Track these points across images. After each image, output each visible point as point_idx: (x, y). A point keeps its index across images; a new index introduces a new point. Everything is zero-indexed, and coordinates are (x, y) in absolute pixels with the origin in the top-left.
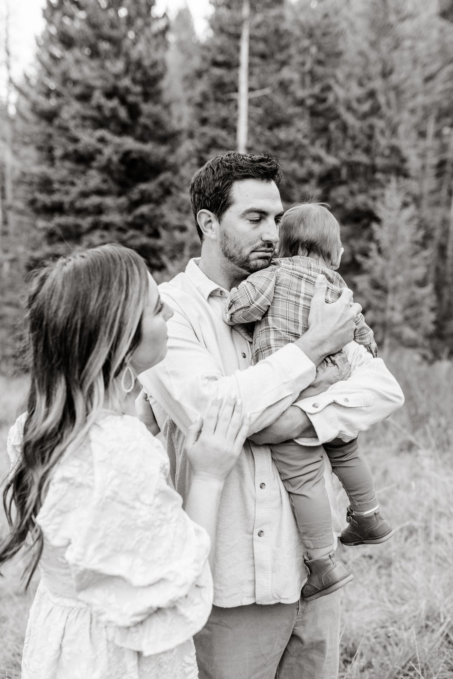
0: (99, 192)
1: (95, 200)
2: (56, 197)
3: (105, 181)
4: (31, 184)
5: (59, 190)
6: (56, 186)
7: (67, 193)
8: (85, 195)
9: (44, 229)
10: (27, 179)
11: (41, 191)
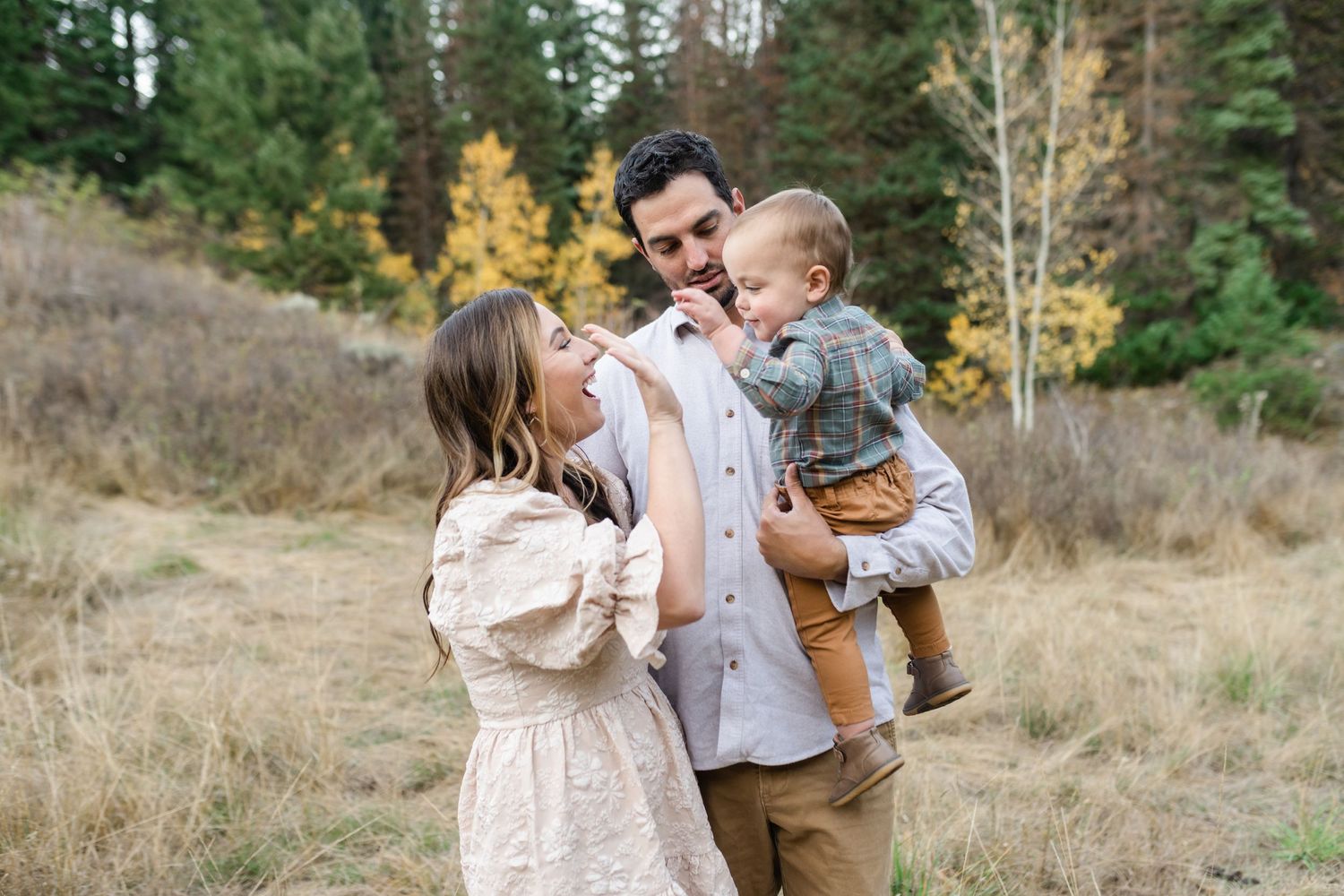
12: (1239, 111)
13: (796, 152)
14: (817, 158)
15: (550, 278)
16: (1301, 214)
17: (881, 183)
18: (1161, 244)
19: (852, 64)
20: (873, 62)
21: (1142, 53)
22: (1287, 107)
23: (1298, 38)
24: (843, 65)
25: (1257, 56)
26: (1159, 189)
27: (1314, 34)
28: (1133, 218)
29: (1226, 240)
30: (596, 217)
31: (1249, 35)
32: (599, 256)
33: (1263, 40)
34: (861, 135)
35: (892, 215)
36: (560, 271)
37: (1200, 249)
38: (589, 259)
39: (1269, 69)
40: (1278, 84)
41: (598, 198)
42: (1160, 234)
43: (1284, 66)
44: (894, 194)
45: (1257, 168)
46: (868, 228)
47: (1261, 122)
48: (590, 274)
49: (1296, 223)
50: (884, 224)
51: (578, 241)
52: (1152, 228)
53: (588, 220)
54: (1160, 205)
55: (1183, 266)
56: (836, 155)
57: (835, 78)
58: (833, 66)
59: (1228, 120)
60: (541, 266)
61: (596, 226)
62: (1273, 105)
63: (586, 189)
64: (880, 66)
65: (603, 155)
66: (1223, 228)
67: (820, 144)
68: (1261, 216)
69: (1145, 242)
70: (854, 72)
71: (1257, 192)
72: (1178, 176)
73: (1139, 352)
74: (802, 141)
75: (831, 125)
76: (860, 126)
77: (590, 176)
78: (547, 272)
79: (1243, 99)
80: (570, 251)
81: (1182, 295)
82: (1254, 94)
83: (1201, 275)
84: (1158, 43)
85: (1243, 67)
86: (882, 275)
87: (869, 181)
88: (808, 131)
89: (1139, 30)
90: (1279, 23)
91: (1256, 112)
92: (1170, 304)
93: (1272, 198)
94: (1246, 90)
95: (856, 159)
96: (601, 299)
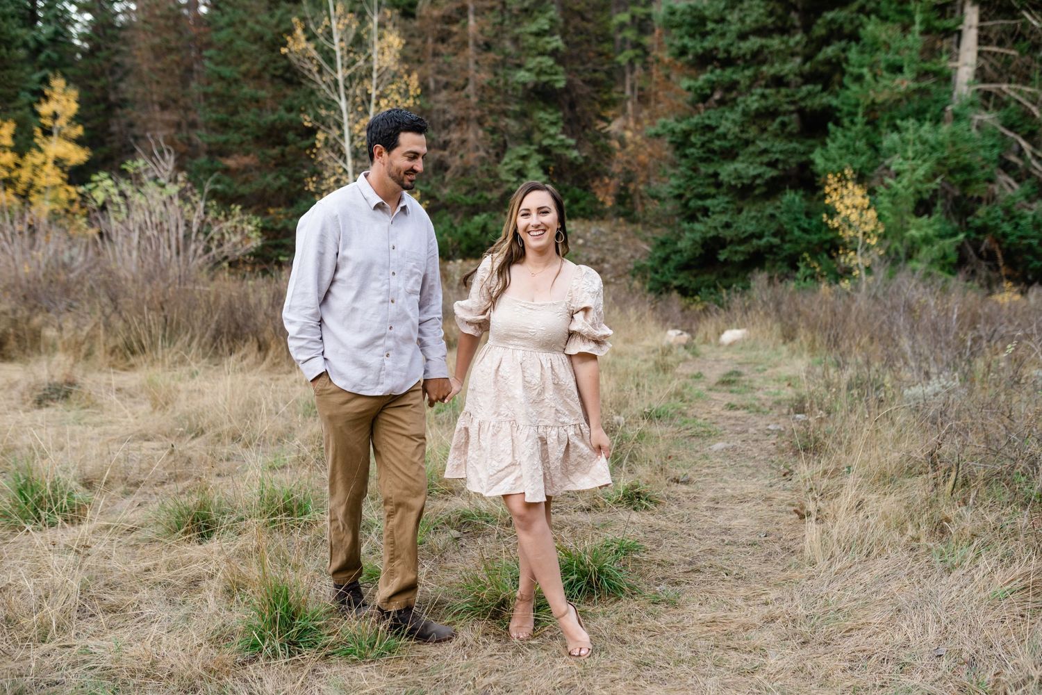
0: (762, 31)
1: (754, 42)
2: (708, 43)
3: (771, 13)
4: (679, 26)
5: (713, 30)
6: (710, 26)
7: (723, 35)
8: (743, 36)
9: (689, 89)
10: (677, 18)
11: (692, 36)
12: (529, 70)
13: (218, 86)
14: (234, 90)
15: (18, 179)
16: (572, 142)
17: (282, 112)
18: (482, 160)
19: (258, 22)
20: (274, 21)
21: (465, 26)
22: (561, 69)
23: (567, 22)
24: (250, 23)
25: (539, 34)
26: (480, 122)
27: (576, 21)
28: (463, 142)
29: (524, 158)
30: (55, 132)
31: (535, 20)
32: (58, 162)
33: (543, 23)
34: (267, 76)
35: (291, 136)
36: (25, 175)
37: (506, 164)
38: (50, 164)
39: (548, 43)
40: (554, 53)
41: (55, 116)
42: (482, 153)
43: (556, 42)
44: (291, 121)
45: (544, 109)
46: (274, 146)
47: (544, 78)
48: (51, 177)
49: (568, 147)
50: (285, 143)
51: (40, 150)
52: (477, 149)
53: (47, 132)
54: (481, 133)
55: (496, 176)
56: (248, 90)
57: (245, 32)
58: (243, 23)
59: (522, 76)
60: (9, 170)
61: (54, 139)
62: (551, 67)
63: (45, 109)
64: (278, 25)
65: (58, 83)
66: (522, 150)
67: (236, 81)
68: (546, 142)
69: (472, 158)
70: (258, 28)
71: (543, 126)
72: (491, 112)
73: (467, 234)
74: (222, 78)
75: (243, 68)
76: (264, 69)
77: (47, 98)
78: (15, 174)
79: (532, 63)
80: (34, 158)
81: (495, 195)
82: (539, 59)
83: (508, 181)
84: (476, 21)
85: (532, 40)
86: (284, 180)
87: (274, 111)
88: (226, 71)
89: (463, 11)
90: (553, 12)
91: (541, 72)
92: (489, 201)
93: (552, 130)
94: (534, 56)
95: (262, 93)
96: (63, 196)
